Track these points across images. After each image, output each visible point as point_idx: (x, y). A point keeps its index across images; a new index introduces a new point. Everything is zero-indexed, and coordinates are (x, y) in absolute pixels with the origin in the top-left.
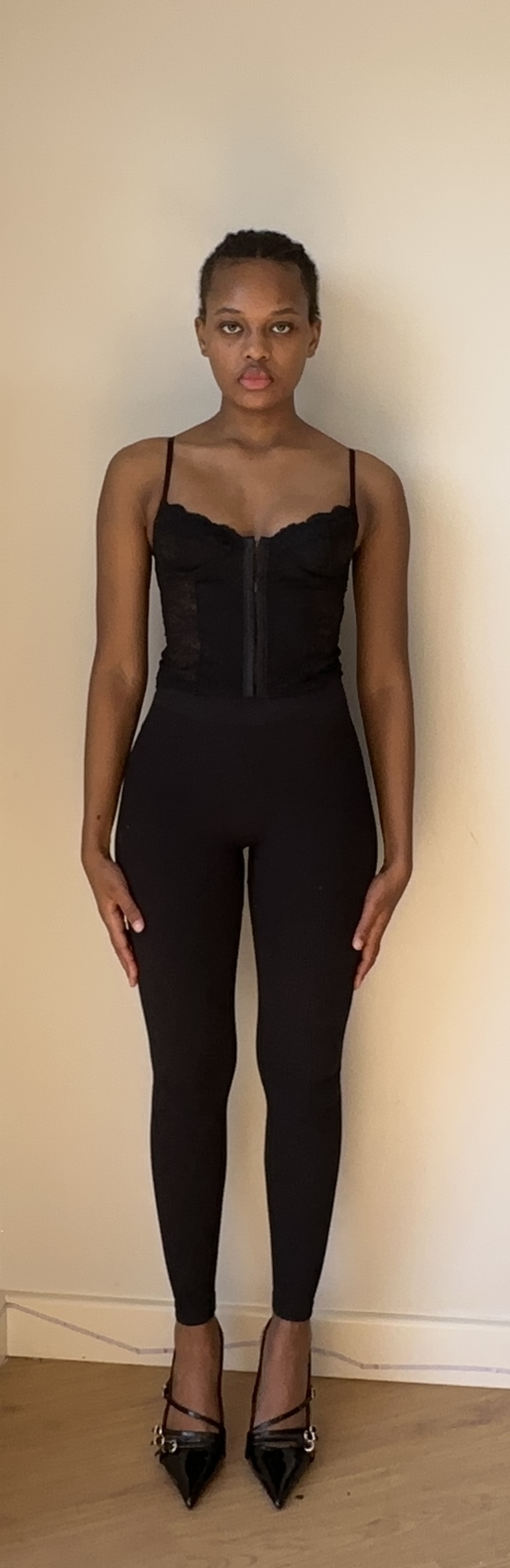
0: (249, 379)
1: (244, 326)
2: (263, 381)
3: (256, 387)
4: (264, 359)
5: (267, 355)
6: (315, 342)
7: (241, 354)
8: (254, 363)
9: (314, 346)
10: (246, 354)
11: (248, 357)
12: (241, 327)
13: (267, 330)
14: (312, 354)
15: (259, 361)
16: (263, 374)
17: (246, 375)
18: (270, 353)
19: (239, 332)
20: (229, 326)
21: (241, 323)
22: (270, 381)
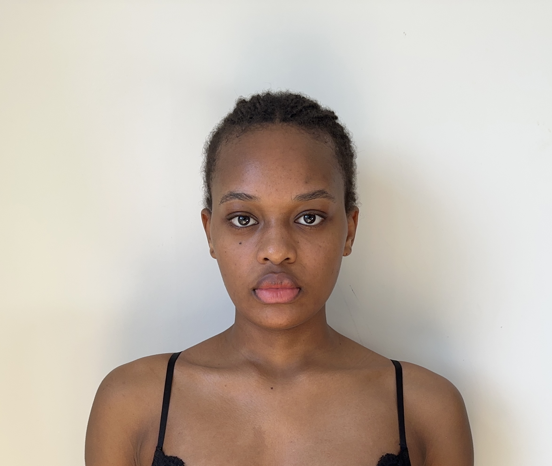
0: (268, 289)
1: (261, 217)
2: (288, 291)
3: (279, 300)
4: (287, 261)
5: (291, 256)
6: (351, 236)
7: (256, 256)
8: (275, 269)
9: (350, 240)
10: (262, 255)
11: (266, 259)
12: (256, 219)
13: (291, 223)
14: (348, 251)
15: (281, 264)
16: (286, 282)
17: (265, 284)
18: (296, 252)
19: (254, 225)
20: (239, 216)
21: (257, 213)
22: (296, 291)
